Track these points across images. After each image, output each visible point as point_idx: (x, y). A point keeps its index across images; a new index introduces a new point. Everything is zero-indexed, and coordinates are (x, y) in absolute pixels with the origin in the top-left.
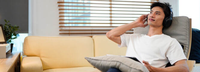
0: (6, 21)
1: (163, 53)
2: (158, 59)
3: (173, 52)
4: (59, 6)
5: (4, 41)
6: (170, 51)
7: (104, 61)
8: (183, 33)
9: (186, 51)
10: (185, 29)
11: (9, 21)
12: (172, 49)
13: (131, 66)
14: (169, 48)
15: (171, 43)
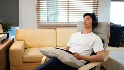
0: (5, 21)
1: (90, 46)
2: (86, 50)
3: (96, 45)
4: (37, 13)
5: (3, 32)
6: (95, 44)
7: (49, 53)
8: (104, 33)
9: (105, 46)
10: (106, 30)
11: (6, 21)
12: (96, 43)
13: (63, 58)
14: (94, 43)
15: (96, 40)
